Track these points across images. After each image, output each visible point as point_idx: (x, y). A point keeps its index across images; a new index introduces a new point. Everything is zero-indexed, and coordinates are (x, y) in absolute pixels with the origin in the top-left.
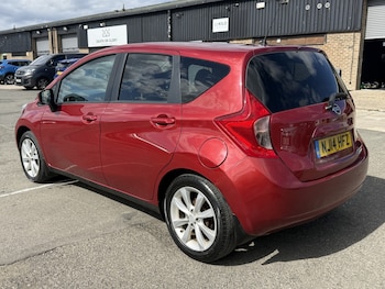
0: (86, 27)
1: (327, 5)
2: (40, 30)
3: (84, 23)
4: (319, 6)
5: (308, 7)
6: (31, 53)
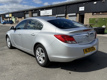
0: (40, 10)
2: (26, 11)
3: (39, 9)
6: (24, 18)
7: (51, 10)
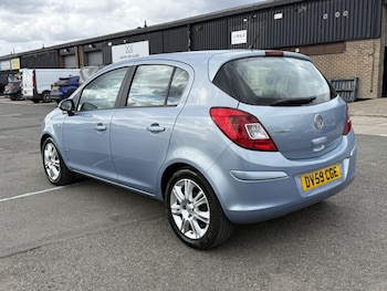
0: (110, 44)
1: (345, 13)
2: (66, 48)
3: (108, 41)
4: (337, 15)
5: (326, 16)
7: (145, 44)
